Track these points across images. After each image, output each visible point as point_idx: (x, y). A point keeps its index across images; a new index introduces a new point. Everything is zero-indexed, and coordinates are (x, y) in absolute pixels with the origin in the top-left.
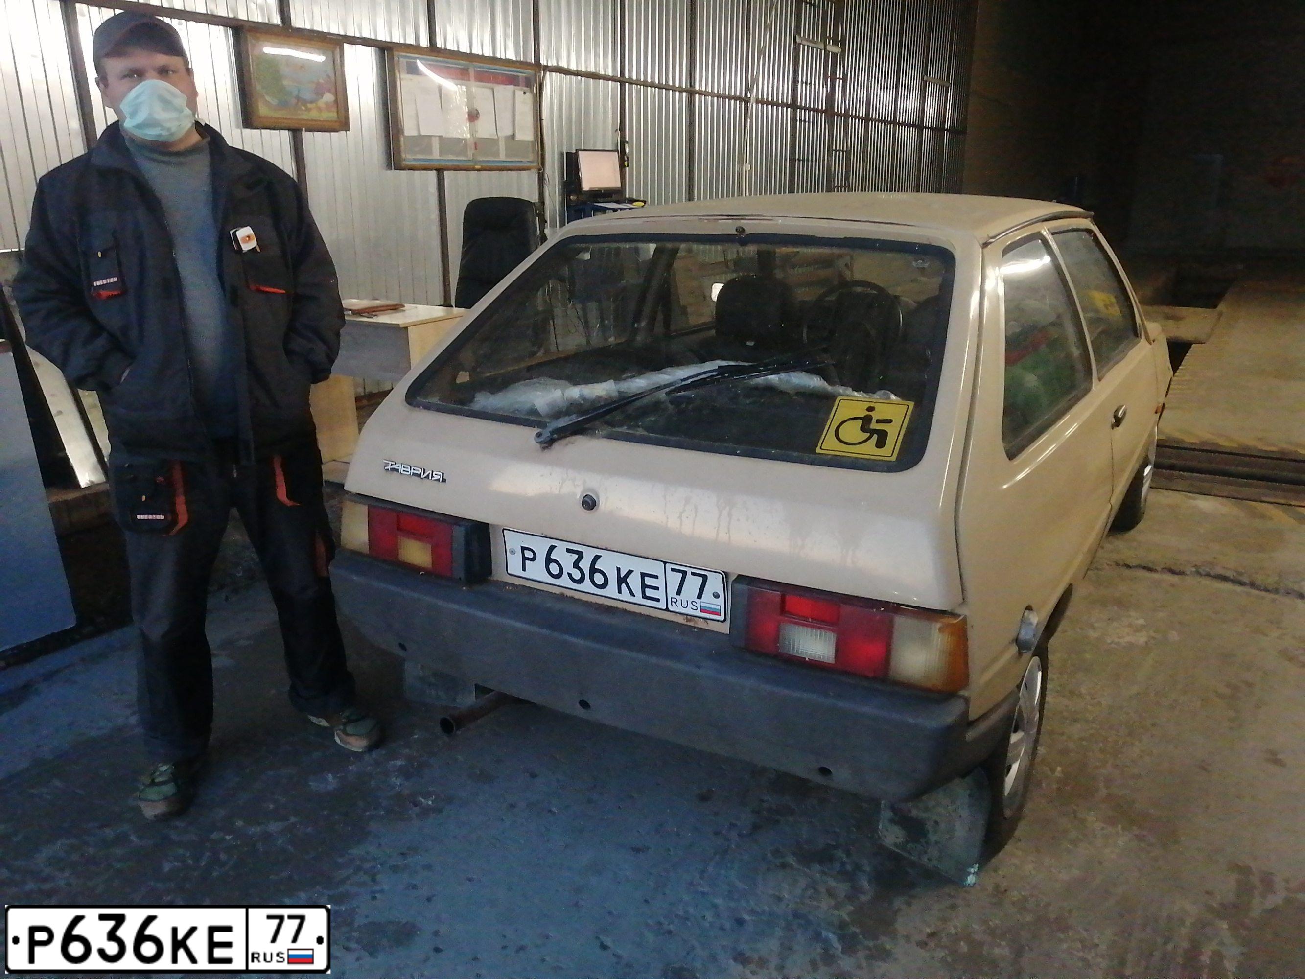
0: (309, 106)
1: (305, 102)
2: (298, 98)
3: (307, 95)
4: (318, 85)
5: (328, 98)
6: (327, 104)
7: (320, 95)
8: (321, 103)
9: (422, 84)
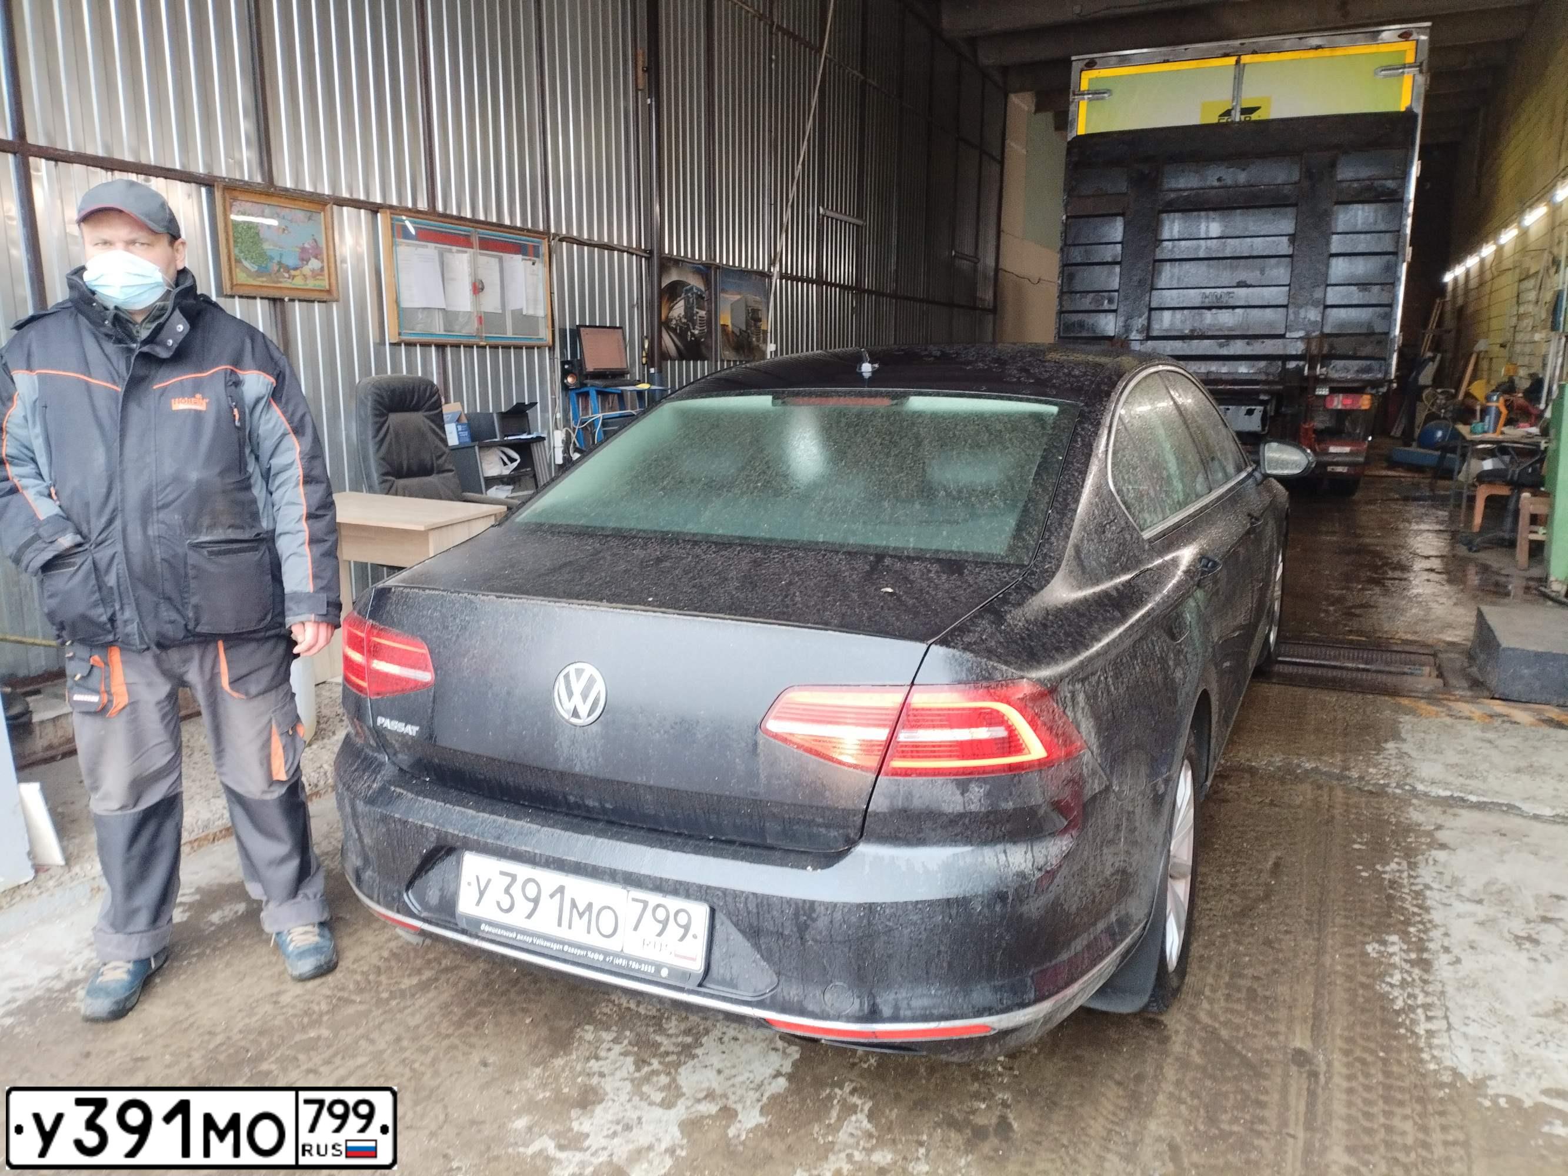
1: (287, 269)
2: (280, 263)
3: (291, 261)
4: (303, 250)
5: (314, 264)
6: (313, 271)
7: (305, 260)
8: (307, 269)
9: (421, 250)
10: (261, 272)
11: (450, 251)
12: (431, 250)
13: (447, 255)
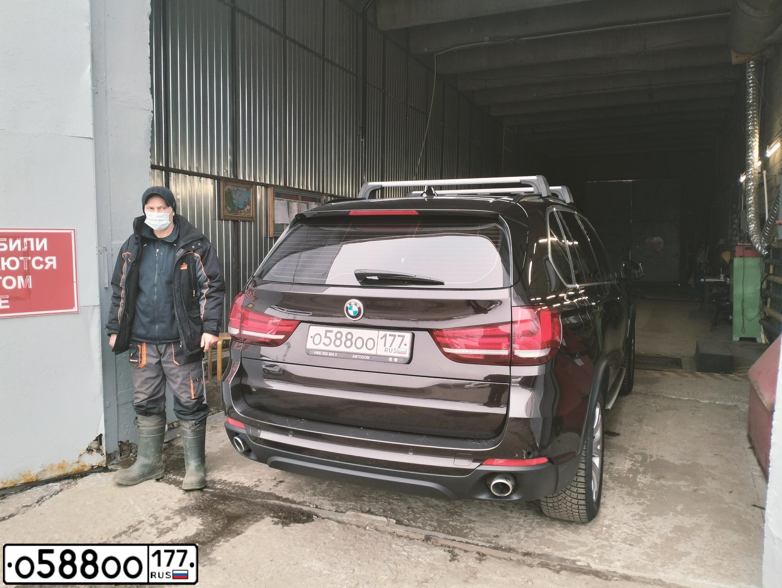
0: (241, 211)
1: (240, 209)
2: (238, 208)
3: (241, 207)
4: (245, 202)
5: (248, 207)
6: (247, 210)
7: (246, 206)
8: (246, 210)
9: (282, 202)
10: (233, 211)
11: (291, 201)
12: (285, 201)
13: (290, 203)
